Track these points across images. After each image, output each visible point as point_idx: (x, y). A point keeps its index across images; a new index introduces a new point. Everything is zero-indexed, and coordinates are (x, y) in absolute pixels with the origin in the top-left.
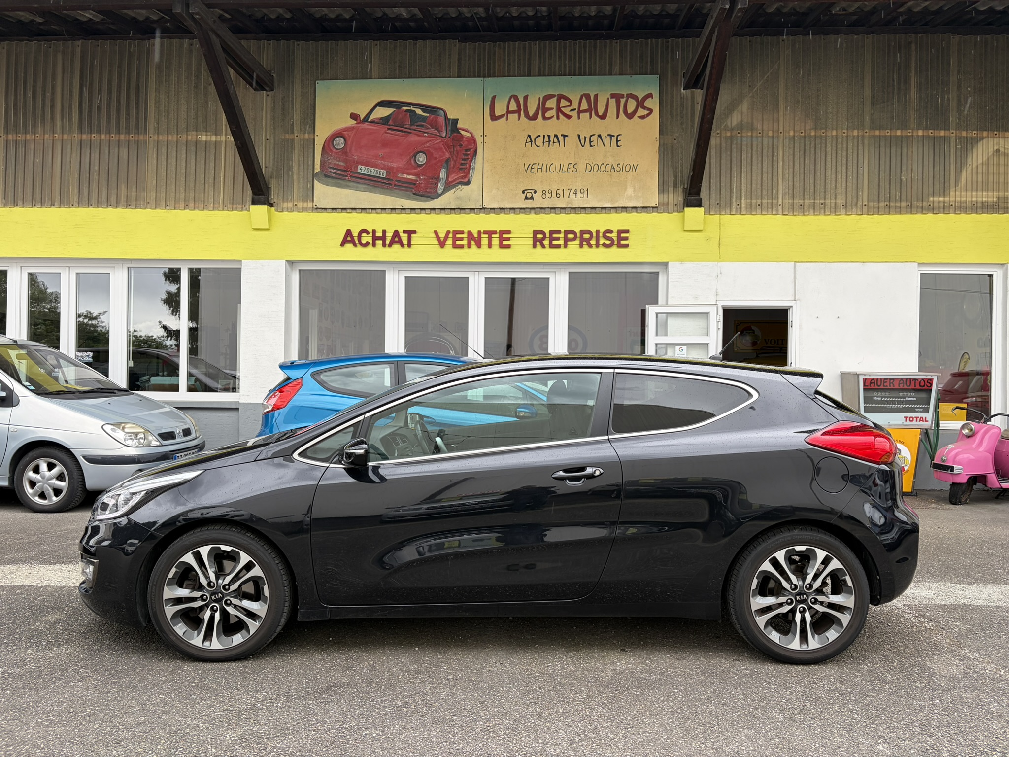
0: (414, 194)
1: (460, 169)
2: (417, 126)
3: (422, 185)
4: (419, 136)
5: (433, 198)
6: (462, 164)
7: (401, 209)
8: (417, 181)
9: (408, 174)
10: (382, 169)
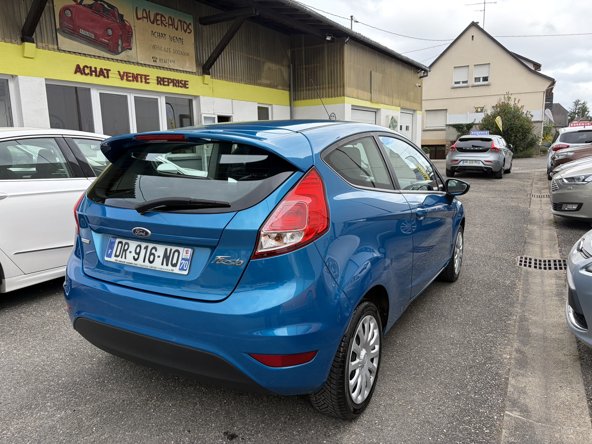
0: (108, 50)
1: (127, 41)
2: (106, 14)
3: (112, 46)
4: (108, 19)
5: (117, 54)
6: (127, 39)
7: (103, 57)
8: (109, 44)
9: (105, 39)
10: (92, 33)
